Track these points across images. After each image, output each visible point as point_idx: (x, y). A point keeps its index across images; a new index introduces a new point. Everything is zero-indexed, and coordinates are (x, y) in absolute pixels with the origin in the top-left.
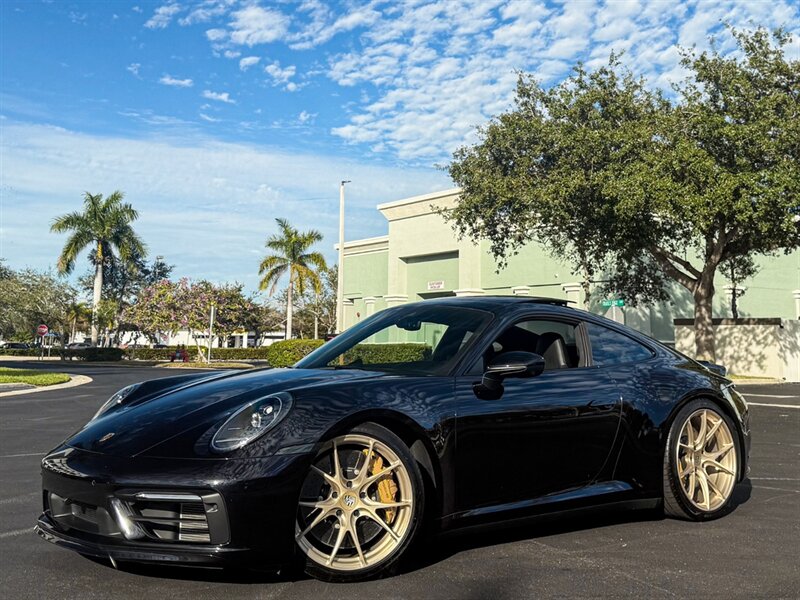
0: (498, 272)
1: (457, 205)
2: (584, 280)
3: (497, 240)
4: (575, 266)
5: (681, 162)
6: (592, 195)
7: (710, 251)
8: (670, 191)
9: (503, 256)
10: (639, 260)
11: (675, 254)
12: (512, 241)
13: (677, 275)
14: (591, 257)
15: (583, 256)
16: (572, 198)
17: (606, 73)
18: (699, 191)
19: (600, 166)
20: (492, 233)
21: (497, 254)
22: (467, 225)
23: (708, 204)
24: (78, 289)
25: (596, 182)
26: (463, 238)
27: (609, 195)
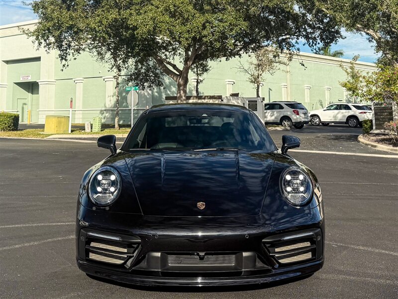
0: (62, 70)
1: (36, 27)
2: (116, 75)
3: (63, 50)
4: (110, 67)
5: (174, 6)
6: (122, 25)
7: (186, 60)
8: (168, 23)
9: (66, 60)
10: (147, 64)
11: (168, 60)
12: (73, 51)
13: (169, 72)
14: (120, 61)
15: (116, 61)
16: (110, 26)
18: (183, 24)
19: (127, 7)
20: (60, 47)
21: (62, 59)
22: (42, 41)
23: (189, 31)
25: (124, 17)
26: (40, 49)
27: (132, 24)
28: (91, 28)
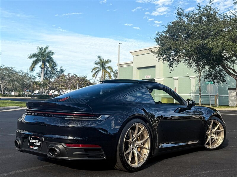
0: (170, 72)
1: (158, 50)
3: (170, 62)
4: (195, 71)
5: (235, 36)
9: (172, 67)
11: (230, 67)
12: (175, 62)
13: (230, 74)
14: (200, 68)
17: (208, 7)
21: (170, 66)
22: (161, 57)
24: (36, 76)
25: (205, 43)
26: (159, 61)
27: (210, 47)
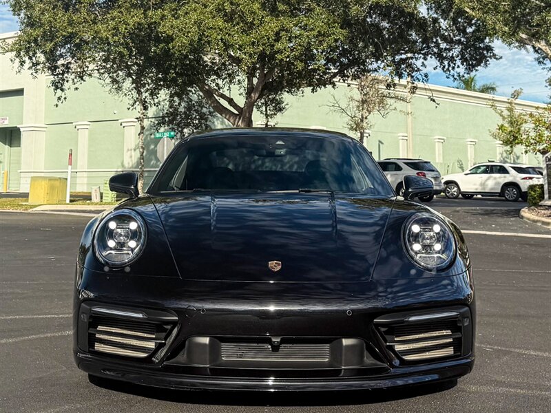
0: (57, 106)
1: (16, 37)
2: (139, 115)
3: (57, 75)
4: (131, 102)
5: (232, 4)
6: (150, 36)
7: (250, 90)
8: (221, 30)
9: (62, 90)
10: (188, 98)
11: (221, 91)
12: (73, 77)
13: (222, 110)
14: (147, 94)
15: (139, 93)
16: (131, 35)
18: (245, 31)
19: (158, 6)
20: (53, 69)
21: (57, 88)
22: (26, 59)
23: (253, 43)
25: (153, 21)
26: (22, 71)
27: (165, 32)
28: (101, 39)
